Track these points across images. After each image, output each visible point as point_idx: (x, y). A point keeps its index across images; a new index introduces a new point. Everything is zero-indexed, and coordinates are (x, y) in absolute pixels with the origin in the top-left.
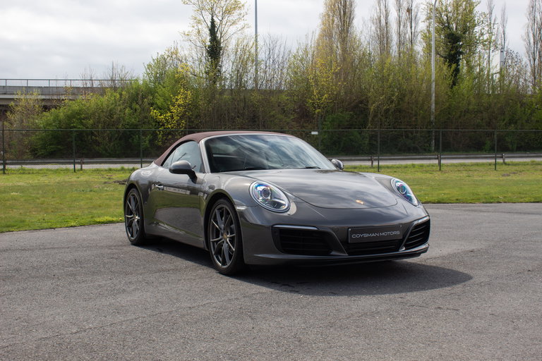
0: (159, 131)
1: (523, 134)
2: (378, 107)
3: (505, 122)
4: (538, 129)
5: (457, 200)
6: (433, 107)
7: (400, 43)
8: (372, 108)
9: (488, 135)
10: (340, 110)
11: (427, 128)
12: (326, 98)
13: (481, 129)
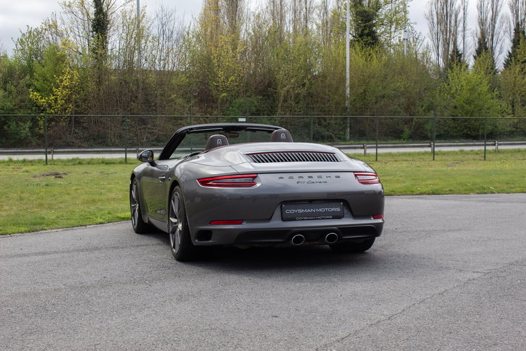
0: (41, 117)
1: (442, 121)
2: (288, 91)
3: (424, 108)
4: (457, 116)
5: (451, 191)
6: (348, 91)
7: (295, 21)
8: (283, 92)
9: (407, 122)
10: (248, 94)
11: (341, 114)
12: (232, 81)
13: (399, 115)
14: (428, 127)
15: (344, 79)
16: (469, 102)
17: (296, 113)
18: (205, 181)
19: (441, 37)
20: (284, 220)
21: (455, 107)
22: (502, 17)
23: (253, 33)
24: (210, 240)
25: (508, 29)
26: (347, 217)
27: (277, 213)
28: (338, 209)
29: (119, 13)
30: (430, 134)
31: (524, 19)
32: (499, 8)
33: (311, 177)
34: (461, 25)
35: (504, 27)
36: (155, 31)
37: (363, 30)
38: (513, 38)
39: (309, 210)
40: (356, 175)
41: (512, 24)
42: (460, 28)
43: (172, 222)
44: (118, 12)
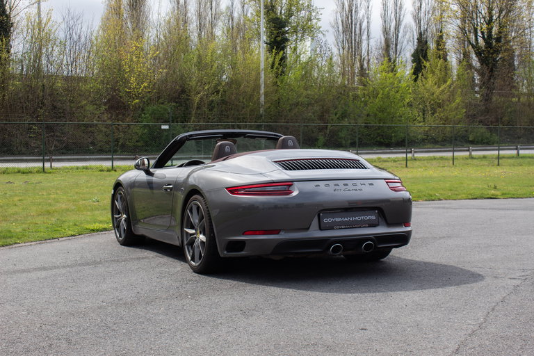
1: (356, 128)
2: (201, 98)
3: (337, 116)
4: (370, 123)
6: (262, 98)
7: (201, 27)
8: (196, 99)
9: (321, 129)
10: (161, 101)
11: (256, 122)
12: (145, 87)
13: (314, 123)
14: (342, 135)
15: (257, 87)
16: (382, 110)
17: (210, 121)
18: (234, 190)
19: (347, 45)
20: (321, 229)
21: (368, 115)
22: (405, 27)
23: (163, 39)
24: (242, 251)
25: (411, 39)
26: (382, 225)
27: (315, 222)
28: (373, 218)
29: (24, 15)
30: (344, 142)
31: (427, 29)
32: (402, 17)
33: (347, 185)
34: (366, 33)
35: (407, 37)
36: (61, 36)
37: (276, 37)
38: (416, 47)
39: (346, 219)
40: (387, 182)
41: (415, 33)
42: (364, 37)
43: (187, 233)
44: (22, 14)
